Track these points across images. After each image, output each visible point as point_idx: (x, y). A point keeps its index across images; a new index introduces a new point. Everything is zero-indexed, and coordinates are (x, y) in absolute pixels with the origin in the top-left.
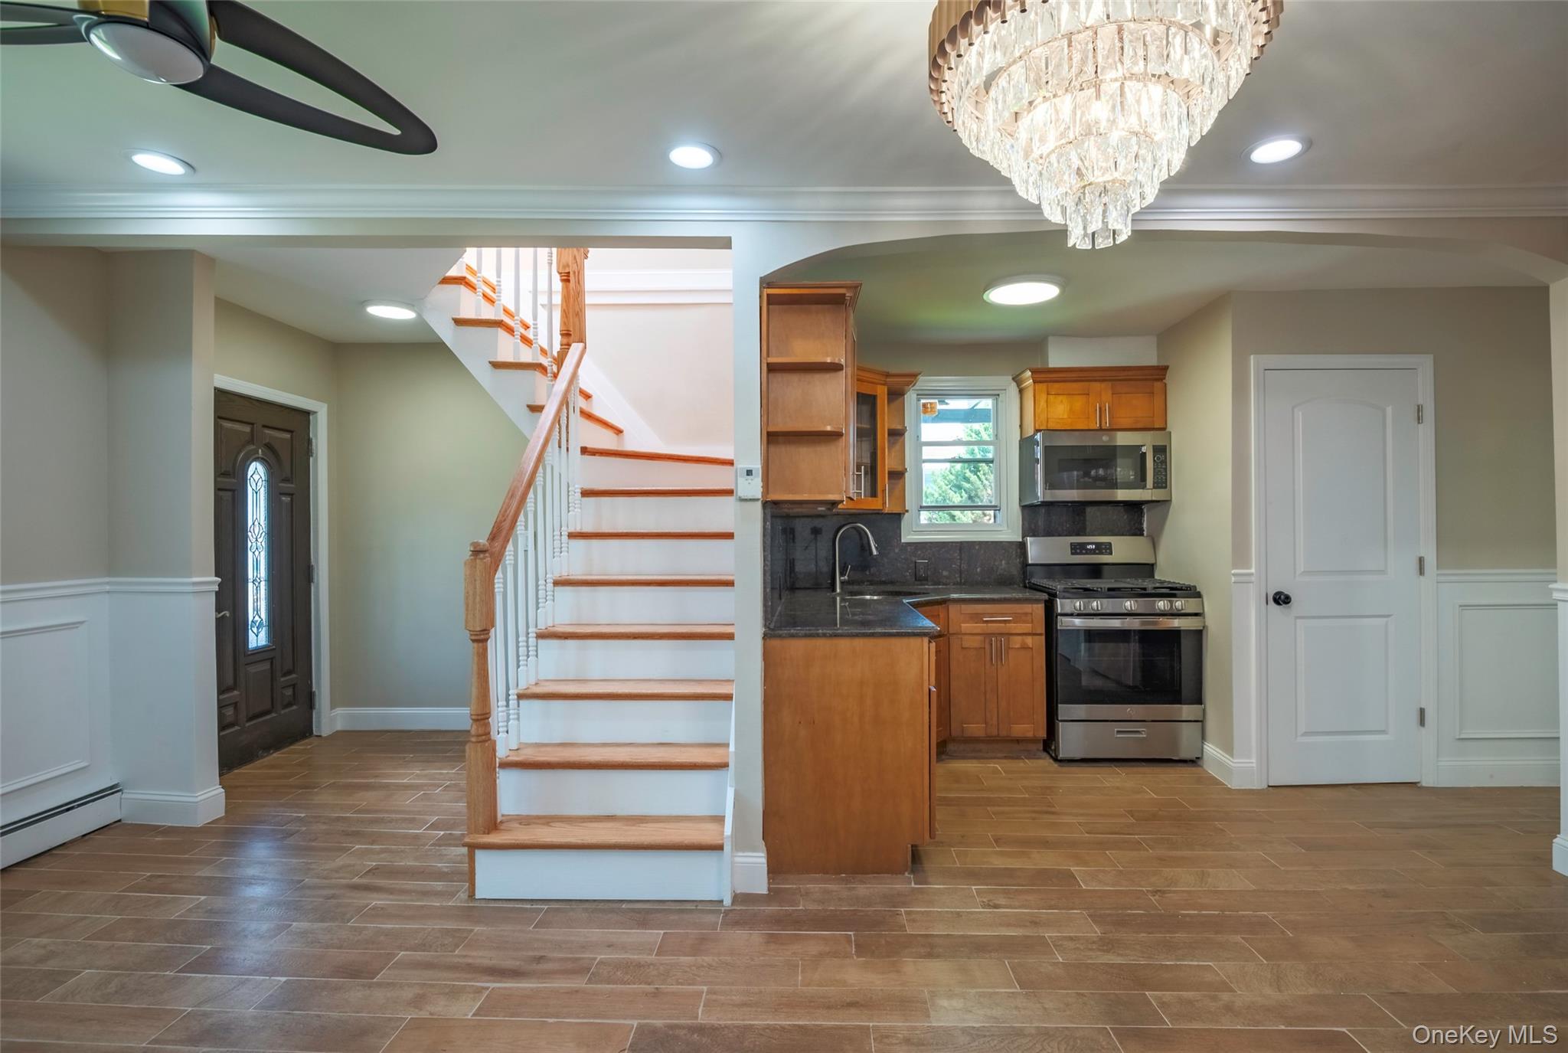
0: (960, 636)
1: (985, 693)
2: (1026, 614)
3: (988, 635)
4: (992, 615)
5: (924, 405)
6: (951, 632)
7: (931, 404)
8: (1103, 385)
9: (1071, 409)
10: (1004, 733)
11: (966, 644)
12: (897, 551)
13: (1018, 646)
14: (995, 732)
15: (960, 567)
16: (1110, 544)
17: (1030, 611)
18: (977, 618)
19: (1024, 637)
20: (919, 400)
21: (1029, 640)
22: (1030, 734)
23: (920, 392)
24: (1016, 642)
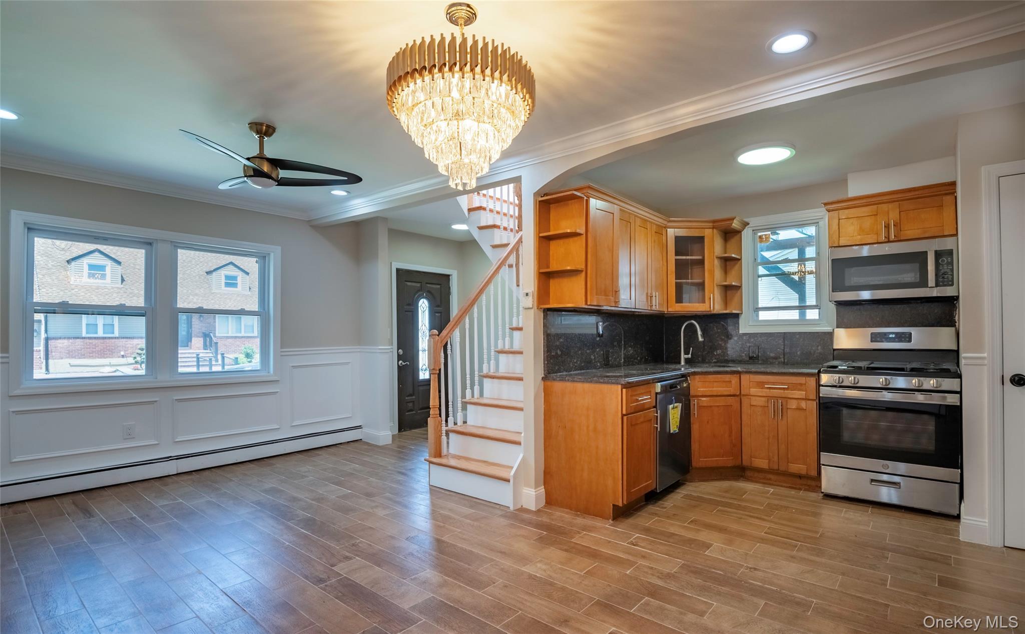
0: (749, 397)
1: (769, 438)
2: (801, 384)
3: (769, 397)
4: (774, 383)
5: (760, 237)
6: (743, 393)
7: (765, 235)
8: (891, 206)
9: (861, 228)
10: (782, 468)
11: (753, 403)
12: (736, 338)
13: (794, 407)
14: (776, 467)
15: (784, 351)
16: (911, 334)
17: (803, 382)
18: (761, 385)
19: (799, 401)
20: (755, 234)
21: (803, 404)
22: (804, 472)
23: (754, 228)
24: (793, 405)
